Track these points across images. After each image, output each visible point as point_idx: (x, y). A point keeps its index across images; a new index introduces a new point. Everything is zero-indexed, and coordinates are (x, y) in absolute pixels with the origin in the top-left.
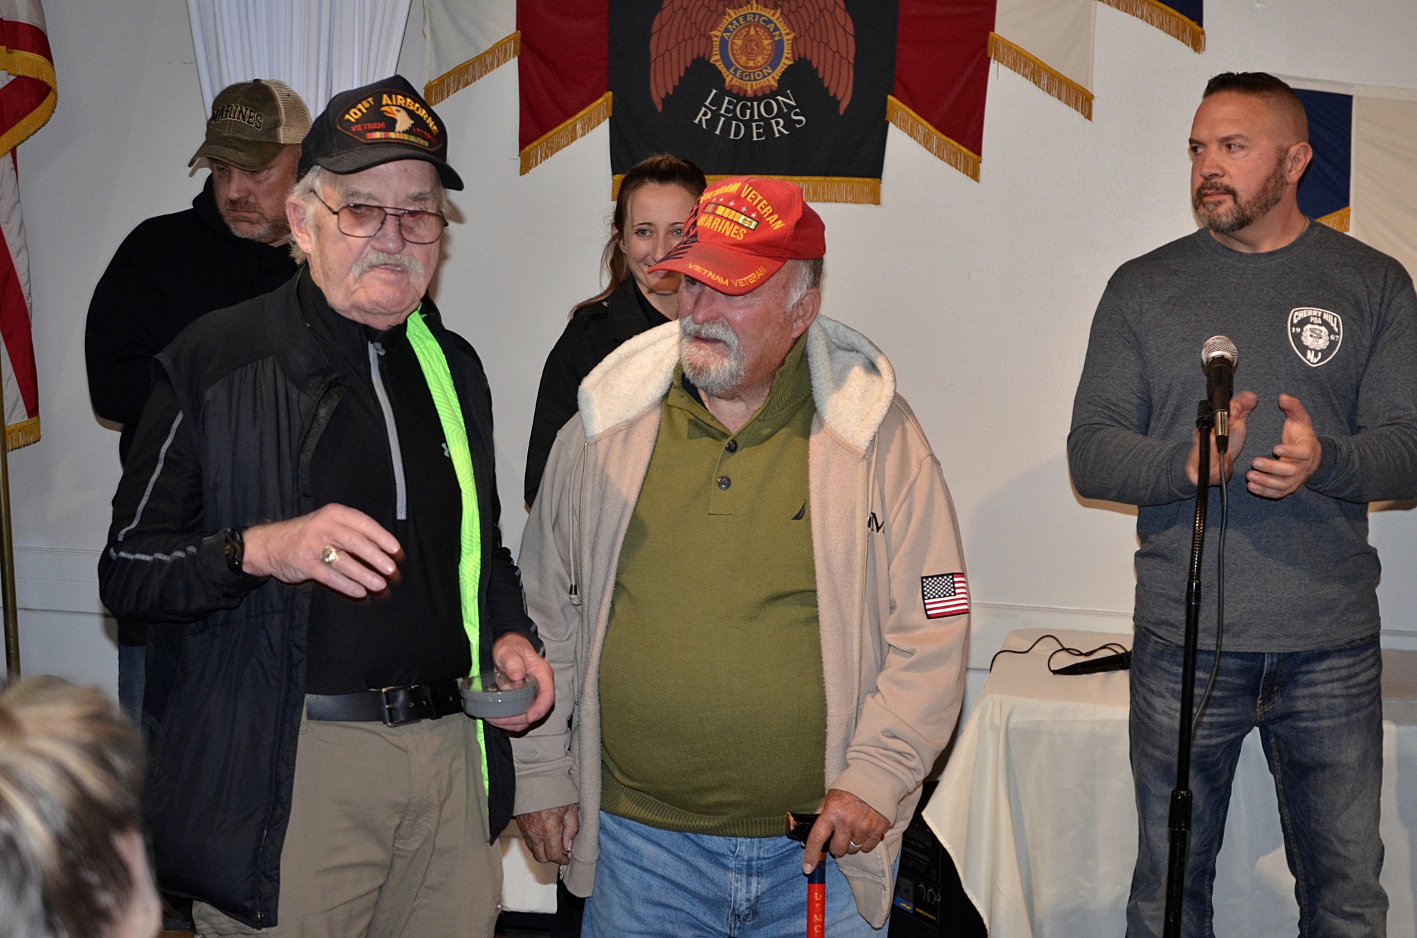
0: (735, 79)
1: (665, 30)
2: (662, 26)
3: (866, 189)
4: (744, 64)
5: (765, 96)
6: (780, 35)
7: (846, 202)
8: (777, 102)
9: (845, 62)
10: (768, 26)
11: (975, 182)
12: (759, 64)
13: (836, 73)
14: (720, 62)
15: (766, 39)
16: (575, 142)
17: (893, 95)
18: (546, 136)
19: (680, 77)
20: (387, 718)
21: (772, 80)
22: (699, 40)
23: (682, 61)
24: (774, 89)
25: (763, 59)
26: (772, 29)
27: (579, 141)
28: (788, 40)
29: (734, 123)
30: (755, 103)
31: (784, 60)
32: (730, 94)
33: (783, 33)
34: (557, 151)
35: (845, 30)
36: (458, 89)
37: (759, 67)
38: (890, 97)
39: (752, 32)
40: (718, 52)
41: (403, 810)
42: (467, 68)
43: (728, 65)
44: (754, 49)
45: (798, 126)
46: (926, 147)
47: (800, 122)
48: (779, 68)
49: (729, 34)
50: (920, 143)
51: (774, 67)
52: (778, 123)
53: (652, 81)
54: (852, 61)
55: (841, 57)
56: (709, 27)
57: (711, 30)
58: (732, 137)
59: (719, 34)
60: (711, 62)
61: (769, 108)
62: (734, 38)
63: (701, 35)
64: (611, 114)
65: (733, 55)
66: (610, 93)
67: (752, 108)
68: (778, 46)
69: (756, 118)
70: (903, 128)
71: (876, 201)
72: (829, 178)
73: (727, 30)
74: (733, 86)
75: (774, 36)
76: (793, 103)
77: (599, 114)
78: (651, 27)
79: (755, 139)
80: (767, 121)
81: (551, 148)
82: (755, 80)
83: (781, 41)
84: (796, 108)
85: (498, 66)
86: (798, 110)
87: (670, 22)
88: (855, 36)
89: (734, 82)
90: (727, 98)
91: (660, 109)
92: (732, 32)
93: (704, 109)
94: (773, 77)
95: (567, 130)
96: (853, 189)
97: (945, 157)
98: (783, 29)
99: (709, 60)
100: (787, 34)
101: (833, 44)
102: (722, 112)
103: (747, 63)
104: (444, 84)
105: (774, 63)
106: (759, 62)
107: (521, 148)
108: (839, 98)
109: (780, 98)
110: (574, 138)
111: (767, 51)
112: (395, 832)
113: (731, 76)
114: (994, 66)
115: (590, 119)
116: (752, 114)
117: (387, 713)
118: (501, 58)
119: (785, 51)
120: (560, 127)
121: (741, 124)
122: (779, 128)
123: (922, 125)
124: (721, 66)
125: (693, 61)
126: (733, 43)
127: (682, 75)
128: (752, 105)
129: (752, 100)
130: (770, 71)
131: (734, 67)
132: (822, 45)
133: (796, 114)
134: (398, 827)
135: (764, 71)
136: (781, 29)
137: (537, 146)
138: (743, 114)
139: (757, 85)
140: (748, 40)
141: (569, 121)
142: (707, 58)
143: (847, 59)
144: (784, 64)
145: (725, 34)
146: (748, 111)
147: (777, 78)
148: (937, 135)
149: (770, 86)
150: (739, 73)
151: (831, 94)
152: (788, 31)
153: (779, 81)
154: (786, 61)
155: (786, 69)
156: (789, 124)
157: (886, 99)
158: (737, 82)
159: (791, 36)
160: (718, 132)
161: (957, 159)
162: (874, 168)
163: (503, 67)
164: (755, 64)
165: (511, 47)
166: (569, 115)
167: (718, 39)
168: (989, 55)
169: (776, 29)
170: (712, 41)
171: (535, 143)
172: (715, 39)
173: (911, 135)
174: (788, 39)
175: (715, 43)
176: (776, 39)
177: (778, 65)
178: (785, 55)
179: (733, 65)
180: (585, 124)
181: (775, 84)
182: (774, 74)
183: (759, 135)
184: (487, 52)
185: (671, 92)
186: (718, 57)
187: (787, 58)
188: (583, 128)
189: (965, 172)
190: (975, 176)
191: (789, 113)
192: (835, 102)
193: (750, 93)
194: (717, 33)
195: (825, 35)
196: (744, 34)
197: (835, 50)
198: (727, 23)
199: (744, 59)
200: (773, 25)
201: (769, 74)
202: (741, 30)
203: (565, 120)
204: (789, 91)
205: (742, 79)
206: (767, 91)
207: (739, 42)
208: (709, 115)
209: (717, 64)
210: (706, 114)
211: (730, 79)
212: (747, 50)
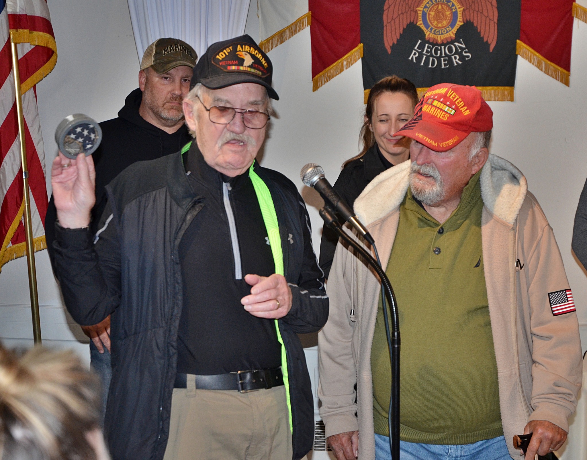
0: (431, 34)
1: (391, 9)
2: (390, 6)
3: (506, 93)
4: (436, 26)
5: (448, 43)
6: (456, 8)
7: (495, 100)
8: (455, 46)
9: (492, 22)
10: (449, 4)
11: (567, 87)
12: (444, 25)
13: (487, 28)
14: (423, 25)
15: (448, 11)
16: (342, 73)
17: (520, 40)
18: (327, 69)
19: (400, 34)
20: (240, 388)
21: (452, 34)
22: (411, 13)
23: (401, 25)
24: (453, 39)
25: (446, 22)
26: (451, 6)
27: (345, 72)
28: (460, 11)
29: (431, 58)
30: (443, 47)
31: (458, 23)
32: (428, 42)
33: (457, 7)
34: (333, 77)
35: (491, 4)
36: (277, 45)
37: (444, 27)
38: (518, 41)
39: (440, 7)
40: (421, 19)
41: (250, 439)
42: (282, 33)
43: (427, 27)
44: (440, 17)
45: (467, 59)
46: (539, 68)
47: (468, 57)
48: (456, 27)
49: (427, 9)
50: (536, 66)
51: (452, 25)
52: (455, 58)
53: (385, 37)
54: (496, 21)
55: (490, 20)
56: (416, 5)
57: (417, 7)
58: (430, 66)
59: (422, 9)
60: (418, 24)
61: (450, 50)
62: (430, 11)
63: (411, 10)
64: (362, 56)
65: (430, 21)
66: (361, 45)
67: (441, 50)
68: (455, 15)
69: (443, 55)
70: (526, 57)
71: (511, 99)
72: (485, 88)
73: (426, 7)
74: (430, 38)
75: (452, 9)
76: (464, 46)
77: (356, 56)
78: (383, 7)
79: (443, 67)
80: (450, 57)
81: (330, 76)
82: (442, 34)
83: (456, 12)
84: (465, 49)
85: (299, 31)
86: (467, 50)
87: (394, 4)
88: (498, 8)
89: (430, 36)
90: (427, 45)
91: (389, 51)
92: (429, 8)
93: (414, 51)
94: (452, 32)
95: (338, 66)
96: (498, 93)
97: (550, 74)
98: (457, 5)
99: (416, 23)
100: (459, 8)
101: (485, 13)
102: (424, 52)
103: (438, 25)
104: (269, 43)
106: (444, 24)
107: (313, 76)
108: (489, 42)
109: (456, 44)
110: (342, 70)
111: (449, 17)
112: (246, 451)
113: (428, 33)
114: (576, 21)
115: (351, 59)
116: (441, 53)
117: (240, 386)
118: (301, 27)
119: (459, 17)
120: (334, 64)
121: (435, 59)
122: (456, 61)
123: (536, 56)
124: (423, 27)
125: (407, 25)
126: (429, 14)
127: (402, 33)
128: (441, 48)
129: (441, 45)
130: (451, 29)
131: (430, 27)
132: (479, 13)
133: (466, 52)
134: (248, 448)
135: (447, 29)
136: (456, 5)
137: (321, 75)
138: (436, 53)
139: (443, 37)
140: (438, 12)
141: (339, 61)
142: (415, 23)
143: (493, 20)
144: (458, 25)
145: (425, 9)
146: (439, 52)
147: (455, 33)
148: (545, 62)
149: (451, 37)
150: (433, 31)
151: (485, 40)
152: (460, 6)
153: (456, 34)
154: (459, 23)
155: (460, 28)
156: (462, 58)
157: (516, 43)
158: (432, 36)
159: (462, 9)
160: (422, 64)
161: (556, 74)
162: (510, 81)
163: (302, 32)
164: (442, 25)
165: (306, 20)
166: (339, 57)
167: (421, 12)
168: (573, 16)
169: (453, 5)
170: (418, 14)
171: (321, 74)
172: (419, 12)
173: (530, 61)
175: (419, 14)
176: (453, 11)
177: (455, 25)
178: (459, 20)
179: (429, 26)
180: (348, 62)
181: (453, 36)
182: (453, 30)
183: (445, 65)
184: (293, 24)
185: (395, 43)
186: (421, 22)
187: (460, 21)
188: (347, 64)
189: (561, 81)
190: (567, 83)
191: (462, 52)
192: (487, 45)
193: (439, 41)
194: (420, 9)
195: (480, 7)
196: (435, 9)
197: (487, 16)
198: (426, 3)
199: (436, 22)
200: (451, 3)
201: (450, 31)
202: (433, 7)
203: (336, 60)
204: (461, 40)
205: (435, 34)
206: (449, 40)
207: (433, 13)
208: (417, 55)
209: (421, 26)
210: (415, 54)
211: (428, 34)
212: (437, 18)
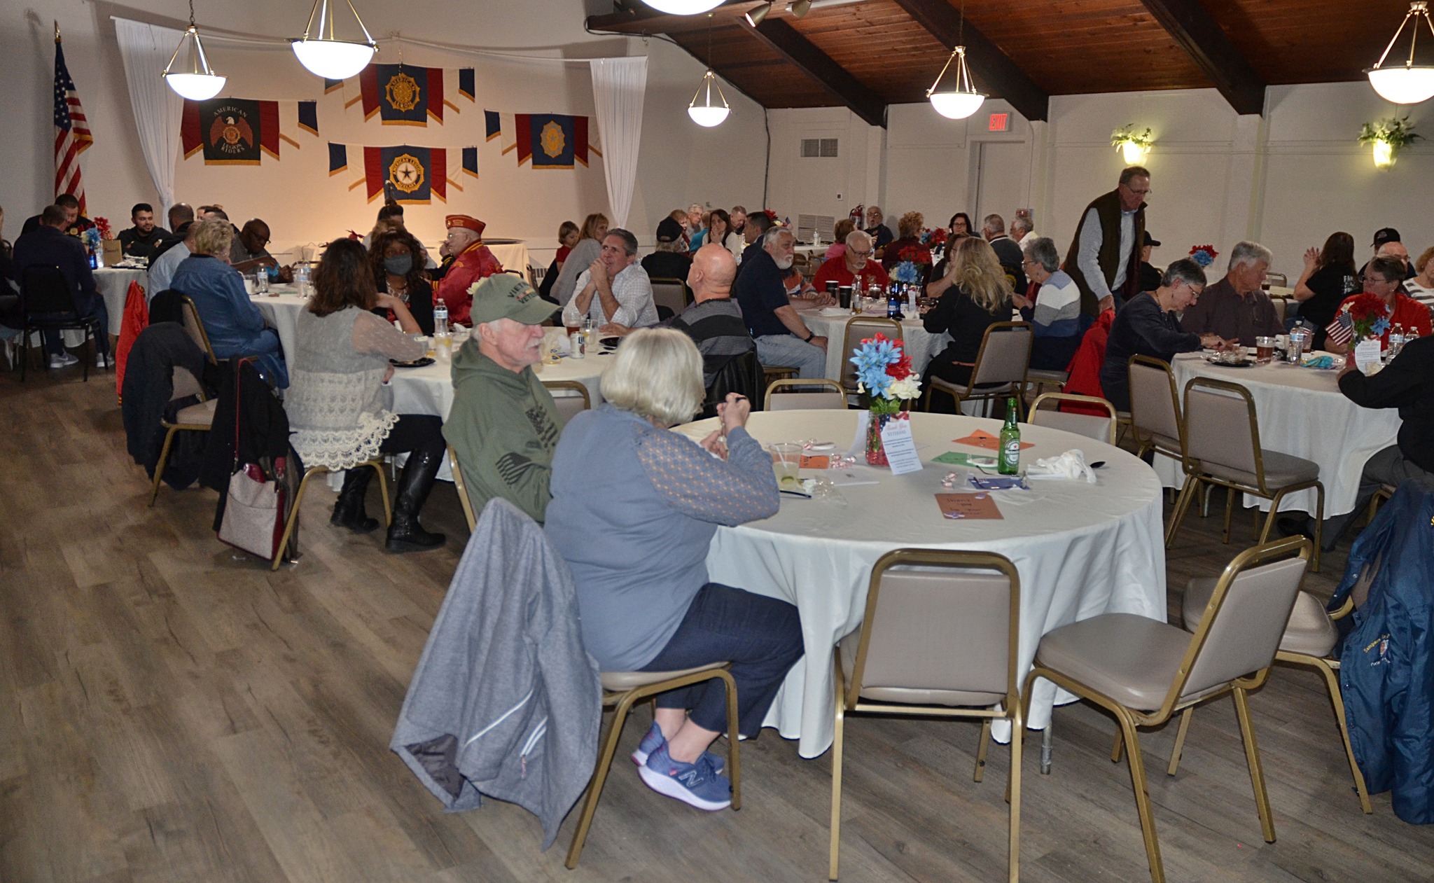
1: (213, 131)
4: (230, 138)
8: (238, 145)
13: (249, 140)
15: (234, 133)
18: (190, 152)
21: (236, 141)
22: (220, 133)
23: (217, 138)
24: (237, 143)
25: (234, 137)
26: (235, 131)
32: (228, 143)
34: (192, 154)
35: (250, 131)
37: (233, 139)
38: (260, 144)
40: (225, 136)
45: (242, 150)
46: (268, 154)
53: (211, 141)
54: (252, 138)
55: (250, 137)
56: (222, 132)
58: (229, 152)
61: (236, 146)
64: (203, 147)
65: (228, 136)
66: (202, 143)
68: (237, 135)
69: (234, 148)
70: (263, 151)
71: (259, 164)
72: (250, 161)
75: (236, 133)
76: (241, 145)
77: (200, 147)
80: (236, 149)
88: (252, 133)
91: (213, 146)
92: (227, 133)
93: (223, 146)
96: (255, 163)
97: (272, 156)
101: (248, 135)
102: (227, 147)
105: (236, 138)
107: (184, 156)
108: (250, 144)
110: (195, 152)
111: (235, 135)
114: (280, 139)
119: (239, 135)
120: (192, 150)
121: (231, 150)
122: (239, 151)
123: (267, 150)
124: (226, 139)
125: (220, 138)
127: (217, 140)
128: (233, 146)
132: (246, 134)
136: (237, 131)
137: (188, 155)
139: (233, 142)
140: (231, 133)
142: (223, 137)
148: (270, 152)
153: (238, 141)
154: (239, 138)
160: (226, 151)
161: (275, 156)
162: (258, 158)
166: (194, 147)
167: (225, 134)
170: (223, 134)
174: (239, 132)
179: (228, 138)
180: (197, 149)
183: (235, 152)
185: (215, 143)
190: (278, 159)
191: (241, 147)
194: (224, 132)
202: (229, 131)
204: (240, 143)
205: (230, 141)
206: (235, 143)
207: (229, 134)
208: (224, 148)
211: (228, 141)
212: (231, 135)
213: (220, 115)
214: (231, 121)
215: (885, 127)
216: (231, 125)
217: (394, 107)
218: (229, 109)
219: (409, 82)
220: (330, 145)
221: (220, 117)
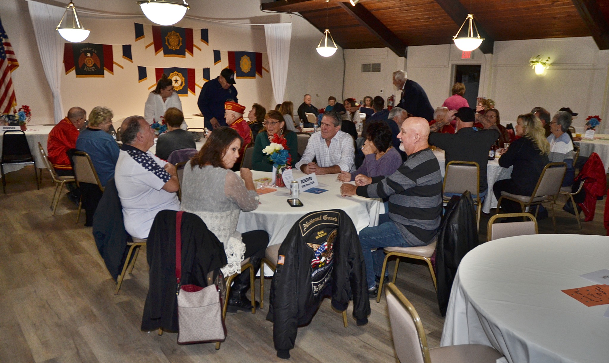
1: (80, 60)
3: (103, 76)
7: (101, 78)
13: (98, 65)
15: (91, 61)
17: (104, 67)
21: (92, 65)
22: (84, 61)
32: (88, 67)
45: (95, 70)
54: (100, 64)
58: (88, 71)
69: (91, 69)
70: (106, 70)
72: (99, 75)
77: (74, 68)
78: (78, 60)
86: (95, 68)
88: (100, 61)
91: (80, 68)
93: (85, 68)
97: (110, 73)
105: (92, 63)
106: (90, 64)
108: (99, 67)
109: (93, 67)
122: (93, 70)
125: (83, 63)
126: (87, 62)
127: (82, 65)
132: (96, 62)
142: (85, 63)
154: (93, 64)
158: (88, 65)
162: (103, 74)
168: (113, 63)
174: (93, 61)
180: (72, 70)
183: (91, 71)
190: (113, 74)
193: (90, 67)
194: (86, 60)
197: (98, 62)
212: (89, 62)
213: (83, 52)
214: (89, 55)
215: (406, 57)
216: (89, 57)
217: (170, 48)
218: (87, 49)
219: (177, 35)
220: (139, 67)
221: (83, 53)
